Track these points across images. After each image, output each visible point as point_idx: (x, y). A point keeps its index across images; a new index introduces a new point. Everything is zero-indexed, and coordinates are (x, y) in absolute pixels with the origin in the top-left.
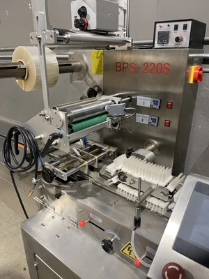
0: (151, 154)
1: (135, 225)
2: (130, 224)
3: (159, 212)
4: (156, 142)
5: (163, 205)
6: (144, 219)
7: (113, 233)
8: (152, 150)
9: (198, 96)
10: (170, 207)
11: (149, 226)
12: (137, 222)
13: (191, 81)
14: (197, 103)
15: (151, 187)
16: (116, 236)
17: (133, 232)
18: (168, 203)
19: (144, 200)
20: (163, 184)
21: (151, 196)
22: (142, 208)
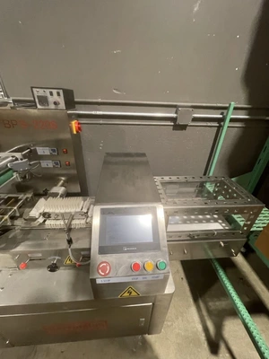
0: (63, 188)
1: (69, 244)
2: (64, 245)
3: (82, 227)
4: (63, 178)
5: (83, 222)
6: (73, 236)
7: (54, 257)
8: (62, 185)
10: (88, 221)
11: (78, 239)
12: (70, 242)
13: (75, 132)
15: (71, 215)
16: (57, 258)
17: (69, 249)
18: (85, 219)
19: (70, 224)
20: (79, 210)
21: (73, 219)
22: (70, 230)
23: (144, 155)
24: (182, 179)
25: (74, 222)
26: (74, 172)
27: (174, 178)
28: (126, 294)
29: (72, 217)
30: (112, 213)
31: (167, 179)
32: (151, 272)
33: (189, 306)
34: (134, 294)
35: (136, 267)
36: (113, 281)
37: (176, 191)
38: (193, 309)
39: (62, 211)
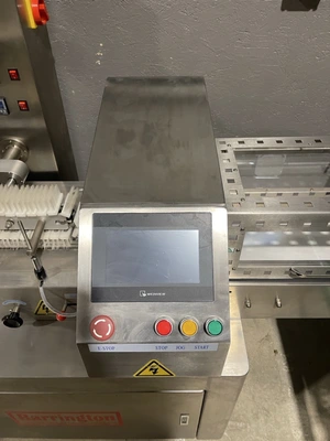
0: (18, 164)
1: (39, 278)
2: (31, 281)
3: (64, 246)
4: (17, 140)
5: (65, 236)
6: (47, 263)
7: (13, 302)
8: (17, 157)
9: (52, 42)
10: (74, 236)
11: (57, 270)
12: (41, 274)
13: (33, 25)
14: (56, 53)
15: (39, 221)
16: (19, 303)
17: (41, 289)
18: (69, 231)
19: (39, 240)
20: (54, 212)
21: (44, 230)
22: (38, 251)
23: (198, 81)
24: (288, 143)
25: (46, 236)
26: (38, 123)
27: (269, 142)
28: (147, 372)
29: (42, 226)
30: (118, 224)
31: (251, 143)
32: (192, 339)
33: (284, 400)
34: (161, 372)
35: (163, 328)
36: (118, 348)
37: (280, 170)
38: (290, 406)
39: (21, 213)
